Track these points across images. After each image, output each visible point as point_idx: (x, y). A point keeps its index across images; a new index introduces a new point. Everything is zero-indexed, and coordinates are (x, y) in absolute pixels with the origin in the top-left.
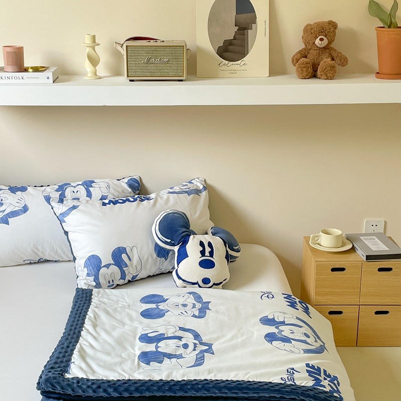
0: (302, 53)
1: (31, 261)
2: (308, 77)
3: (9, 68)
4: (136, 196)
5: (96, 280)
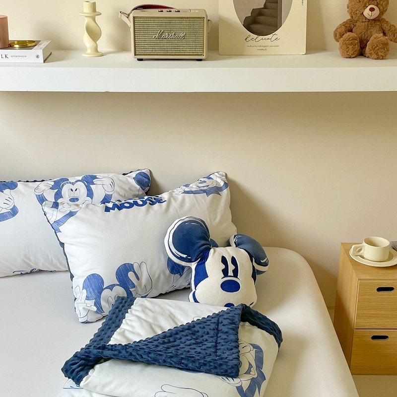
0: (346, 25)
2: (354, 56)
5: (98, 304)
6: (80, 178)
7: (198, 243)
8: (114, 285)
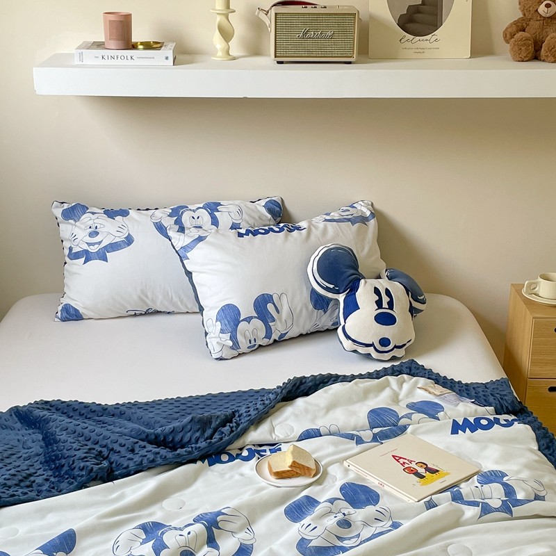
0: (518, 24)
1: (137, 312)
2: (527, 59)
3: (112, 44)
4: (282, 225)
5: (233, 338)
6: (201, 206)
7: (347, 271)
8: (251, 318)
